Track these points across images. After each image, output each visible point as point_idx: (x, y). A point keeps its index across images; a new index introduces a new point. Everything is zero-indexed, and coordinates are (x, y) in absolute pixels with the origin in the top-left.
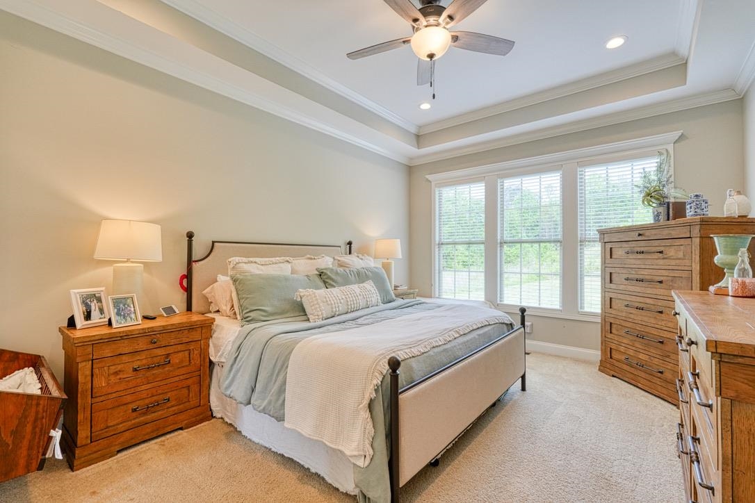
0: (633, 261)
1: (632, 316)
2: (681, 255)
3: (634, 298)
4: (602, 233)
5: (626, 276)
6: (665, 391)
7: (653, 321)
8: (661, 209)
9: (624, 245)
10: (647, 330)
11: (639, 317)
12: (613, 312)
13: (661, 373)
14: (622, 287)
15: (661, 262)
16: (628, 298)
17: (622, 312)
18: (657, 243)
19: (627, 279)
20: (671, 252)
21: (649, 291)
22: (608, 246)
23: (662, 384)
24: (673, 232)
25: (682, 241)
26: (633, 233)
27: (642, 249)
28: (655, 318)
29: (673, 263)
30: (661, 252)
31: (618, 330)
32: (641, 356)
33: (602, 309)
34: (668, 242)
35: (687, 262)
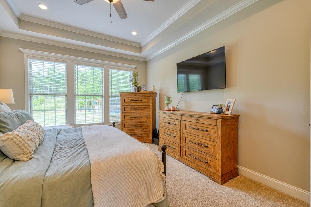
0: (133, 103)
1: (132, 120)
2: (147, 101)
3: (133, 115)
4: (121, 94)
5: (130, 108)
6: (143, 140)
7: (139, 121)
8: (136, 88)
9: (130, 98)
10: (138, 123)
11: (134, 120)
12: (126, 120)
13: (141, 135)
14: (129, 112)
15: (142, 103)
16: (131, 115)
17: (129, 119)
18: (140, 98)
19: (130, 109)
20: (144, 101)
21: (138, 112)
22: (124, 98)
23: (142, 138)
24: (145, 95)
25: (148, 98)
26: (133, 95)
27: (136, 100)
28: (140, 120)
29: (145, 103)
30: (141, 101)
31: (127, 126)
32: (135, 132)
33: (121, 120)
34: (144, 98)
35: (149, 103)
